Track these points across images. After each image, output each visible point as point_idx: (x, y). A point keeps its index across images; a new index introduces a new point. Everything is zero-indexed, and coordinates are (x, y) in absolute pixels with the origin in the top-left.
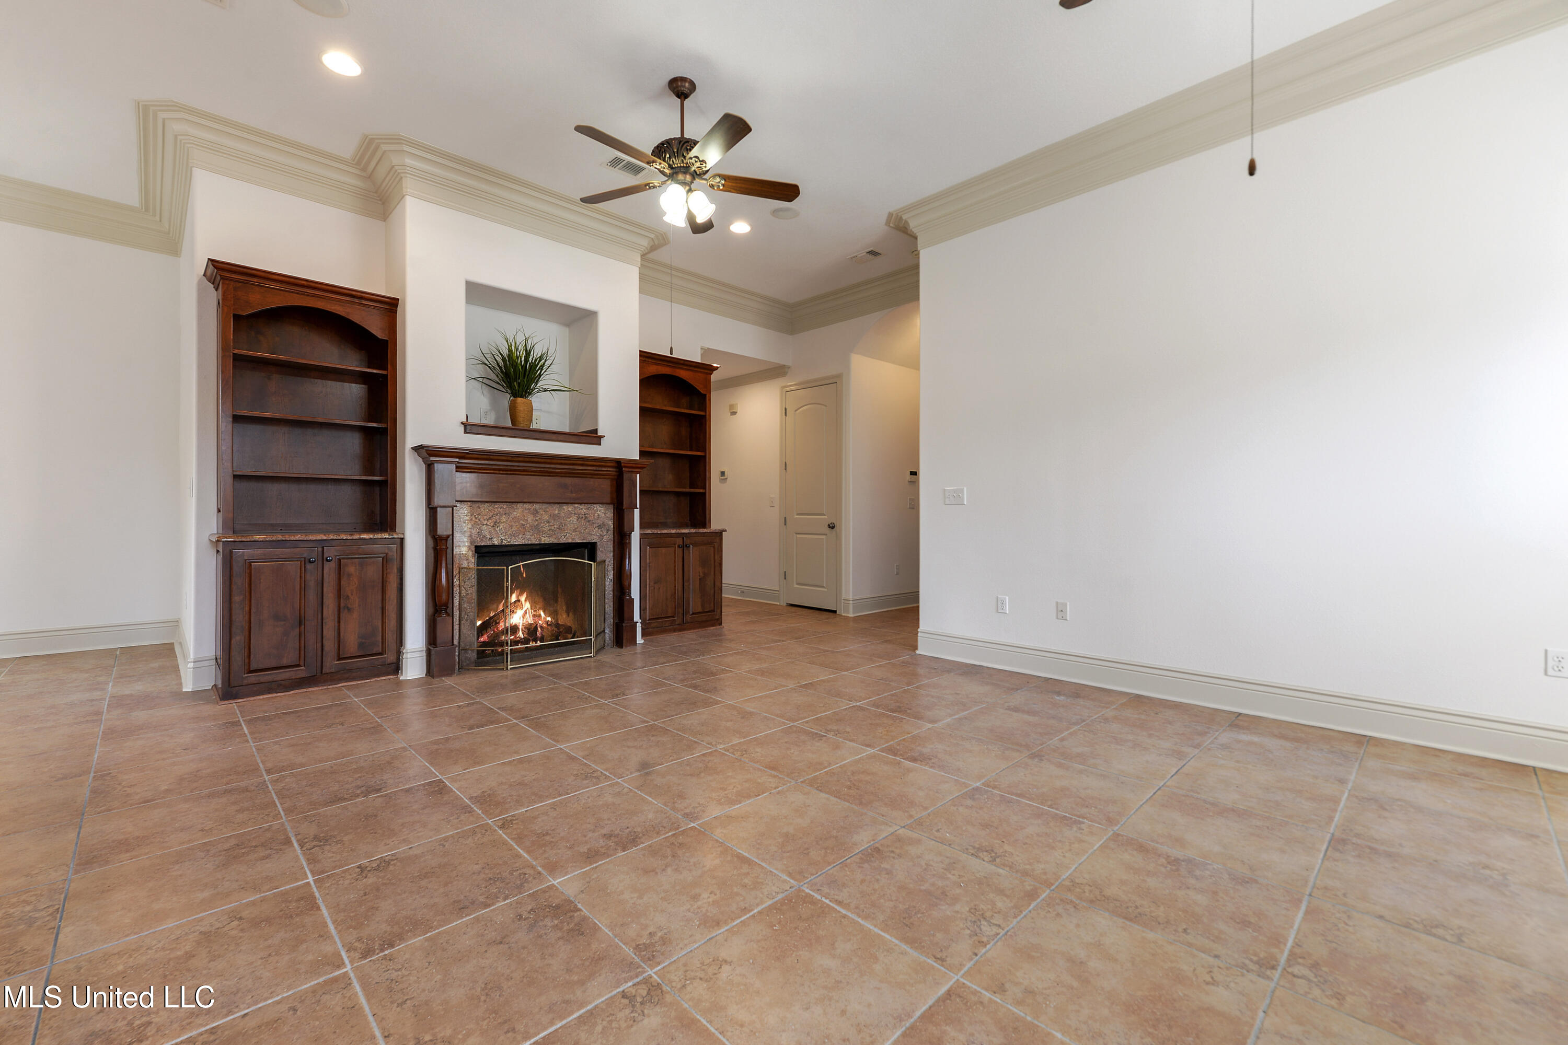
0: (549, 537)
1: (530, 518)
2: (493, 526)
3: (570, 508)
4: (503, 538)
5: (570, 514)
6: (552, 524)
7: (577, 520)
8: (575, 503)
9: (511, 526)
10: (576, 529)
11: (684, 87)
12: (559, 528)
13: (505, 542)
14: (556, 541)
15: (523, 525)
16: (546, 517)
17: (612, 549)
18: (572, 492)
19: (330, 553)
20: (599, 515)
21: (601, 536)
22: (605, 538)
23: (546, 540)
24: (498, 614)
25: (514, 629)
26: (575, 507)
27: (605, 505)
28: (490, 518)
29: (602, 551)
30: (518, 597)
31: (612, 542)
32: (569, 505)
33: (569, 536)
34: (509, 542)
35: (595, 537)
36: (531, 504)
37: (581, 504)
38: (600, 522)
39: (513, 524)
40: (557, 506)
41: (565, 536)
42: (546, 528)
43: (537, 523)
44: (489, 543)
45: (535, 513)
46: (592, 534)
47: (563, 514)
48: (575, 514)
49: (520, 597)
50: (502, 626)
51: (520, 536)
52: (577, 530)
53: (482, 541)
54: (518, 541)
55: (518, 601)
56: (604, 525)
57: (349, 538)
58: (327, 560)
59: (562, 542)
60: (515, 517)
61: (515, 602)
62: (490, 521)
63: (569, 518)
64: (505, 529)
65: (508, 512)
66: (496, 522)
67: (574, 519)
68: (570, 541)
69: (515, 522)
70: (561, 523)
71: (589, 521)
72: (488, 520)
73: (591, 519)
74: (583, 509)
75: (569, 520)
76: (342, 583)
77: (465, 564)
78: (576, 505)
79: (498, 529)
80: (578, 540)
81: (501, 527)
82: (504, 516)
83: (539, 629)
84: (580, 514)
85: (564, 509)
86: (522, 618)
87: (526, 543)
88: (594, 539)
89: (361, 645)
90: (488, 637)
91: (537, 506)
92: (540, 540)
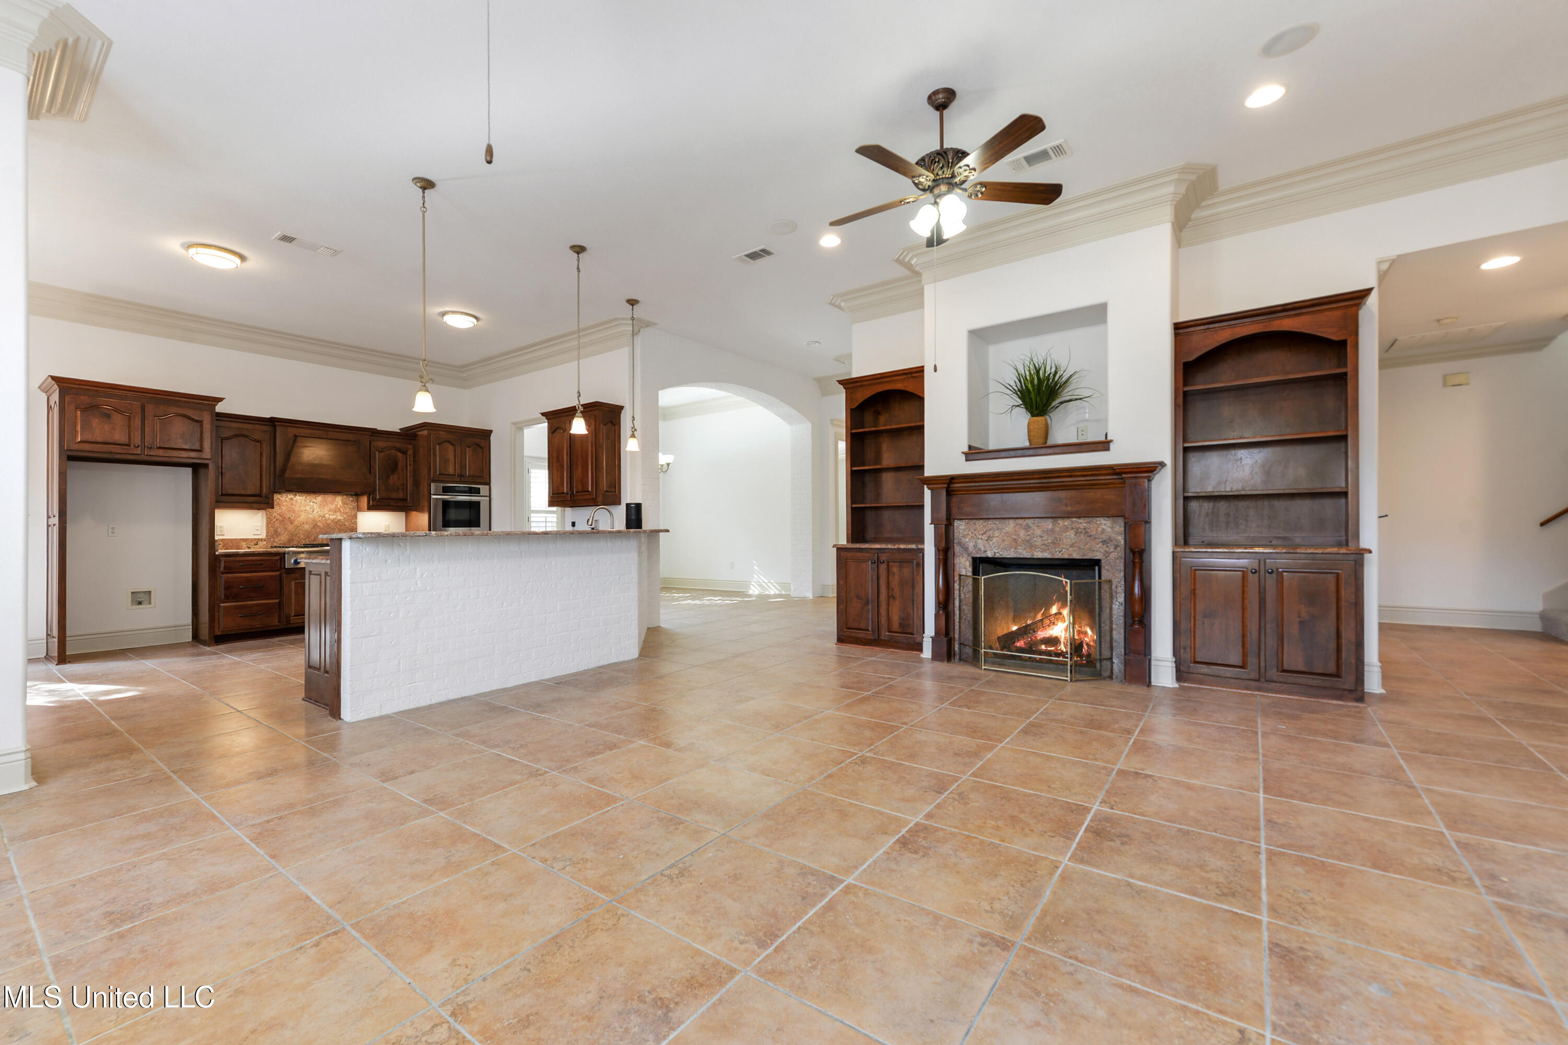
0: (1042, 552)
1: (1022, 533)
2: (987, 540)
3: (1067, 522)
4: (996, 551)
5: (1066, 529)
6: (1044, 539)
7: (1075, 535)
8: (1072, 517)
9: (1004, 540)
10: (1073, 544)
11: (939, 99)
12: (1053, 543)
13: (997, 555)
14: (1049, 556)
15: (1015, 539)
16: (1038, 532)
17: (1122, 568)
18: (1066, 505)
19: (884, 557)
20: (1103, 530)
21: (1107, 554)
22: (1112, 556)
23: (1039, 555)
24: (1036, 623)
25: (1054, 641)
26: (1072, 522)
27: (1112, 518)
28: (984, 533)
29: (1108, 570)
30: (1059, 609)
31: (1123, 560)
32: (1065, 519)
33: (1065, 552)
34: (1001, 555)
35: (1098, 554)
36: (1023, 520)
37: (1079, 518)
38: (1104, 537)
39: (1006, 538)
40: (1050, 520)
41: (1060, 552)
42: (1039, 542)
43: (1029, 537)
44: (983, 555)
45: (1028, 528)
46: (1094, 551)
47: (1058, 529)
48: (1072, 528)
49: (1061, 610)
50: (1041, 634)
51: (1012, 550)
52: (1075, 545)
53: (977, 553)
54: (1010, 554)
55: (1059, 613)
56: (1111, 541)
57: (893, 547)
58: (881, 562)
59: (1057, 557)
60: (1007, 532)
61: (1056, 614)
62: (984, 536)
63: (1065, 533)
64: (998, 542)
65: (1000, 527)
66: (989, 536)
67: (1071, 534)
68: (1066, 557)
69: (1007, 537)
70: (1056, 538)
71: (1090, 536)
72: (982, 535)
73: (1094, 533)
74: (1082, 523)
75: (1064, 535)
76: (890, 579)
77: (963, 573)
78: (1074, 519)
79: (991, 543)
80: (1076, 556)
81: (994, 541)
82: (997, 531)
83: (1085, 646)
84: (1079, 528)
85: (1059, 524)
86: (1064, 632)
87: (1018, 557)
88: (1098, 556)
89: (901, 625)
90: (1025, 643)
91: (1029, 522)
92: (1034, 554)
